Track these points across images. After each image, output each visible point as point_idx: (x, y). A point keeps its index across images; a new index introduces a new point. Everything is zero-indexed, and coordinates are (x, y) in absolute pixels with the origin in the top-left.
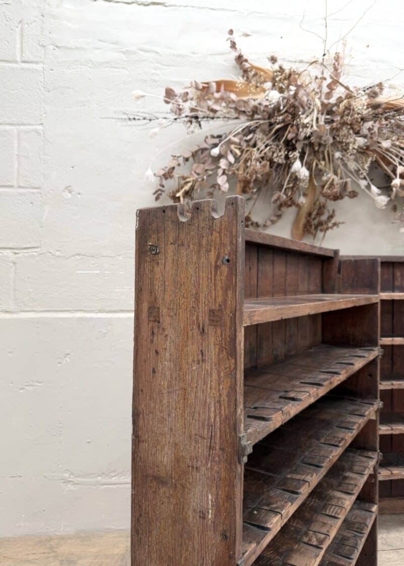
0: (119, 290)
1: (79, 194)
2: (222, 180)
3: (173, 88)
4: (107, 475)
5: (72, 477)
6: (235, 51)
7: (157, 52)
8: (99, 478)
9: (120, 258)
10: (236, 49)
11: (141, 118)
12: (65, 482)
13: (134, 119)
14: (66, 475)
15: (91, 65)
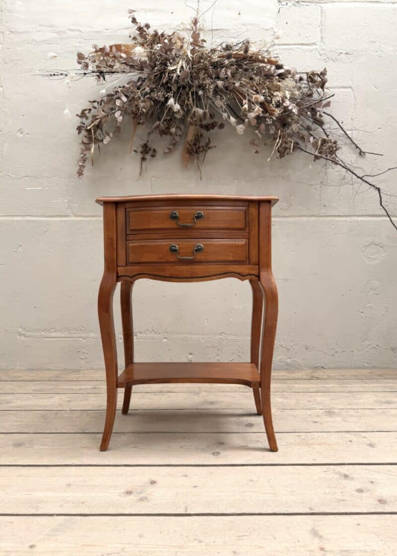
0: (55, 201)
1: (28, 134)
2: (117, 114)
3: (83, 53)
4: (49, 331)
5: (24, 331)
6: (137, 25)
7: (80, 31)
8: (43, 333)
9: (56, 178)
10: (137, 23)
11: (59, 74)
12: (19, 335)
13: (54, 75)
14: (20, 329)
15: (34, 43)
